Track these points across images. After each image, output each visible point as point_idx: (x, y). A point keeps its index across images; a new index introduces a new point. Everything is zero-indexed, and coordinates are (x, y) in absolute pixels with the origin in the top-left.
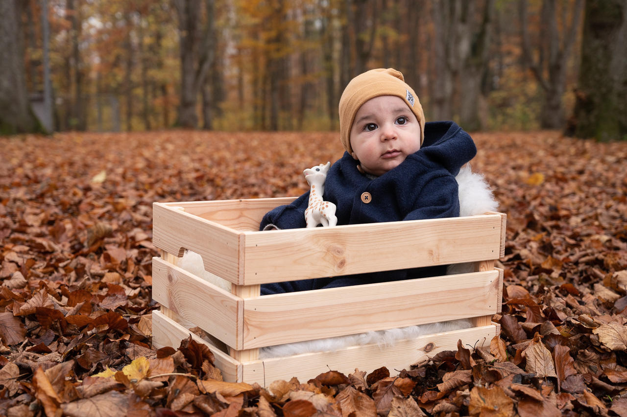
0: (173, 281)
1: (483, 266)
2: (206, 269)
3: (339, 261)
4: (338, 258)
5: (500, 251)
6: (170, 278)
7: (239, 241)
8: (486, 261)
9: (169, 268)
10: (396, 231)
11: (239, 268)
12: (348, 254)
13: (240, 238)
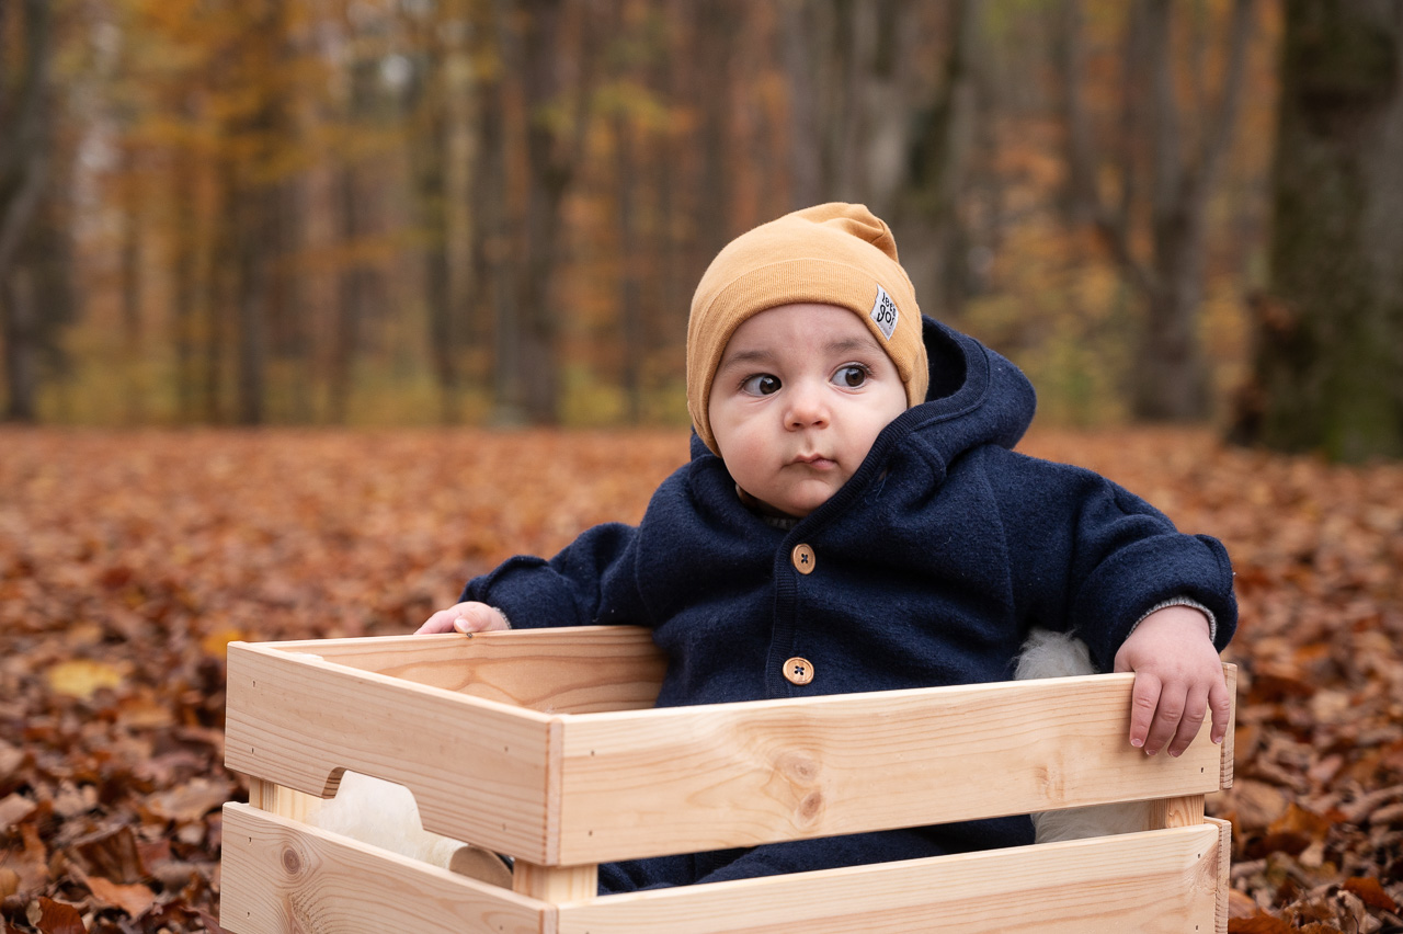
0: (303, 870)
1: (1177, 812)
2: (427, 828)
3: (805, 798)
4: (802, 789)
5: (1222, 769)
6: (291, 861)
7: (548, 742)
8: (1183, 799)
9: (288, 832)
10: (952, 712)
11: (545, 817)
12: (828, 778)
13: (553, 733)
